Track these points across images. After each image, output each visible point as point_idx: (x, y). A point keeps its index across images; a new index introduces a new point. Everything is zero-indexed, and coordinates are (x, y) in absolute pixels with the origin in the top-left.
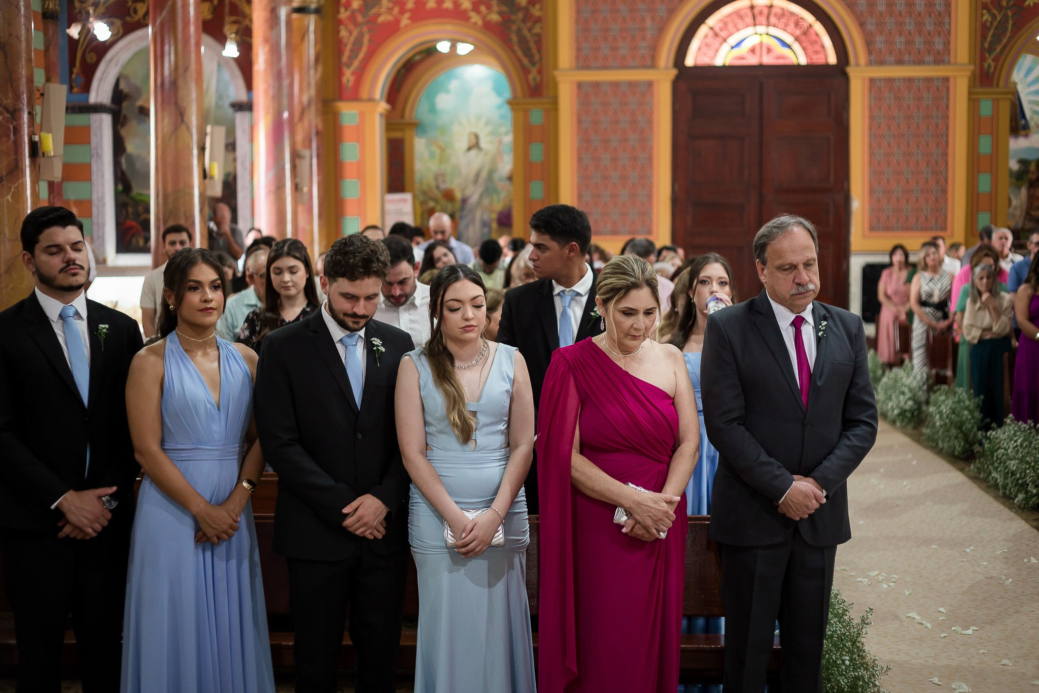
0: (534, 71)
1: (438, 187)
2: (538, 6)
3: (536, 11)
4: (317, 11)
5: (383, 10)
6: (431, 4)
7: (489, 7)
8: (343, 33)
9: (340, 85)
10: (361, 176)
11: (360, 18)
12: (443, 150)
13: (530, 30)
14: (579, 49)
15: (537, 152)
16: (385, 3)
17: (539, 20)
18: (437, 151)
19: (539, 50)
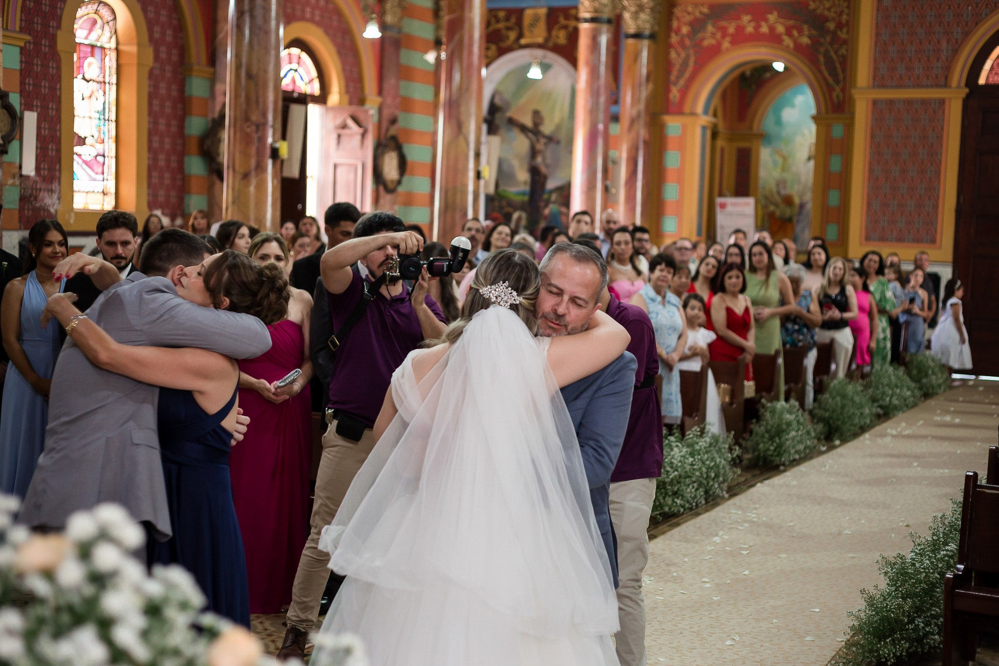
0: (838, 89)
1: (779, 193)
2: (845, 30)
3: (843, 35)
4: (652, 37)
5: (708, 34)
6: (750, 29)
7: (800, 32)
8: (673, 55)
9: (667, 101)
10: (680, 181)
11: (688, 42)
12: (785, 159)
13: (836, 52)
14: (876, 69)
15: (836, 163)
16: (710, 28)
17: (845, 42)
18: (780, 161)
19: (844, 70)
